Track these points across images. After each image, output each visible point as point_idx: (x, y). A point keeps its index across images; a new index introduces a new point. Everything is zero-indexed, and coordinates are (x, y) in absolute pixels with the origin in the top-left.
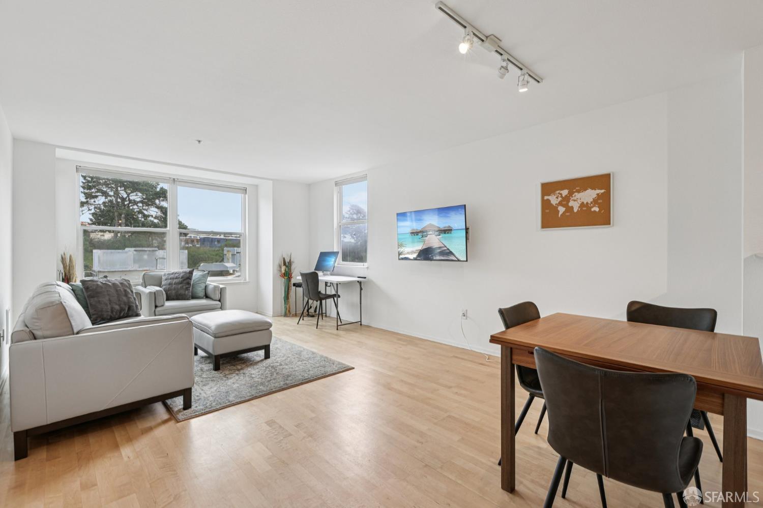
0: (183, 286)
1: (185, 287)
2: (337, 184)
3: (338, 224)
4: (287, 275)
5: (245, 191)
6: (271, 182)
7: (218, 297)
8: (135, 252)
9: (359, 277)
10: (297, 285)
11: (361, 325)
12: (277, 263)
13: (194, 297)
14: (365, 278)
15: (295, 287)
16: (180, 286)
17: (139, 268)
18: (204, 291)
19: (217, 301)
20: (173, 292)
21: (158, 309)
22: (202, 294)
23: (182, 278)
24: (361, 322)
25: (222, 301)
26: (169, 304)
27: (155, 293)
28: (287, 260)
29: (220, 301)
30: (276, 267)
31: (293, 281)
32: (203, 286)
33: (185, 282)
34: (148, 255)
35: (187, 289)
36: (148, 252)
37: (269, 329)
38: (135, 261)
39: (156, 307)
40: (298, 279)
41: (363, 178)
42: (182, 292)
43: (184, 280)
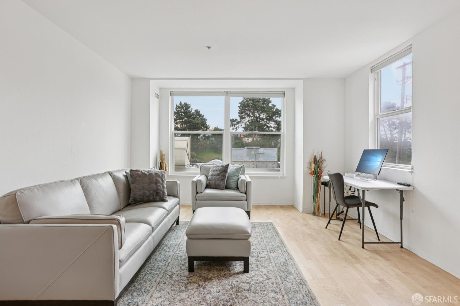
0: (219, 178)
1: (220, 179)
2: (372, 70)
3: (375, 117)
4: (317, 173)
5: (283, 95)
6: (302, 81)
7: (244, 190)
8: (247, 149)
9: (399, 184)
10: (325, 184)
11: (402, 247)
12: (308, 160)
13: (227, 188)
14: (409, 185)
15: (324, 186)
16: (218, 177)
17: (250, 159)
18: (236, 183)
19: (243, 193)
20: (213, 182)
21: (198, 195)
22: (233, 185)
23: (220, 171)
24: (401, 243)
25: (247, 193)
26: (209, 191)
27: (196, 182)
28: (318, 158)
29: (246, 193)
30: (307, 165)
31: (322, 180)
32: (236, 178)
33: (221, 174)
34: (254, 151)
35: (223, 180)
36: (254, 149)
37: (248, 239)
38: (247, 156)
39: (197, 193)
40: (326, 178)
41: (408, 50)
42: (218, 182)
43: (221, 173)
